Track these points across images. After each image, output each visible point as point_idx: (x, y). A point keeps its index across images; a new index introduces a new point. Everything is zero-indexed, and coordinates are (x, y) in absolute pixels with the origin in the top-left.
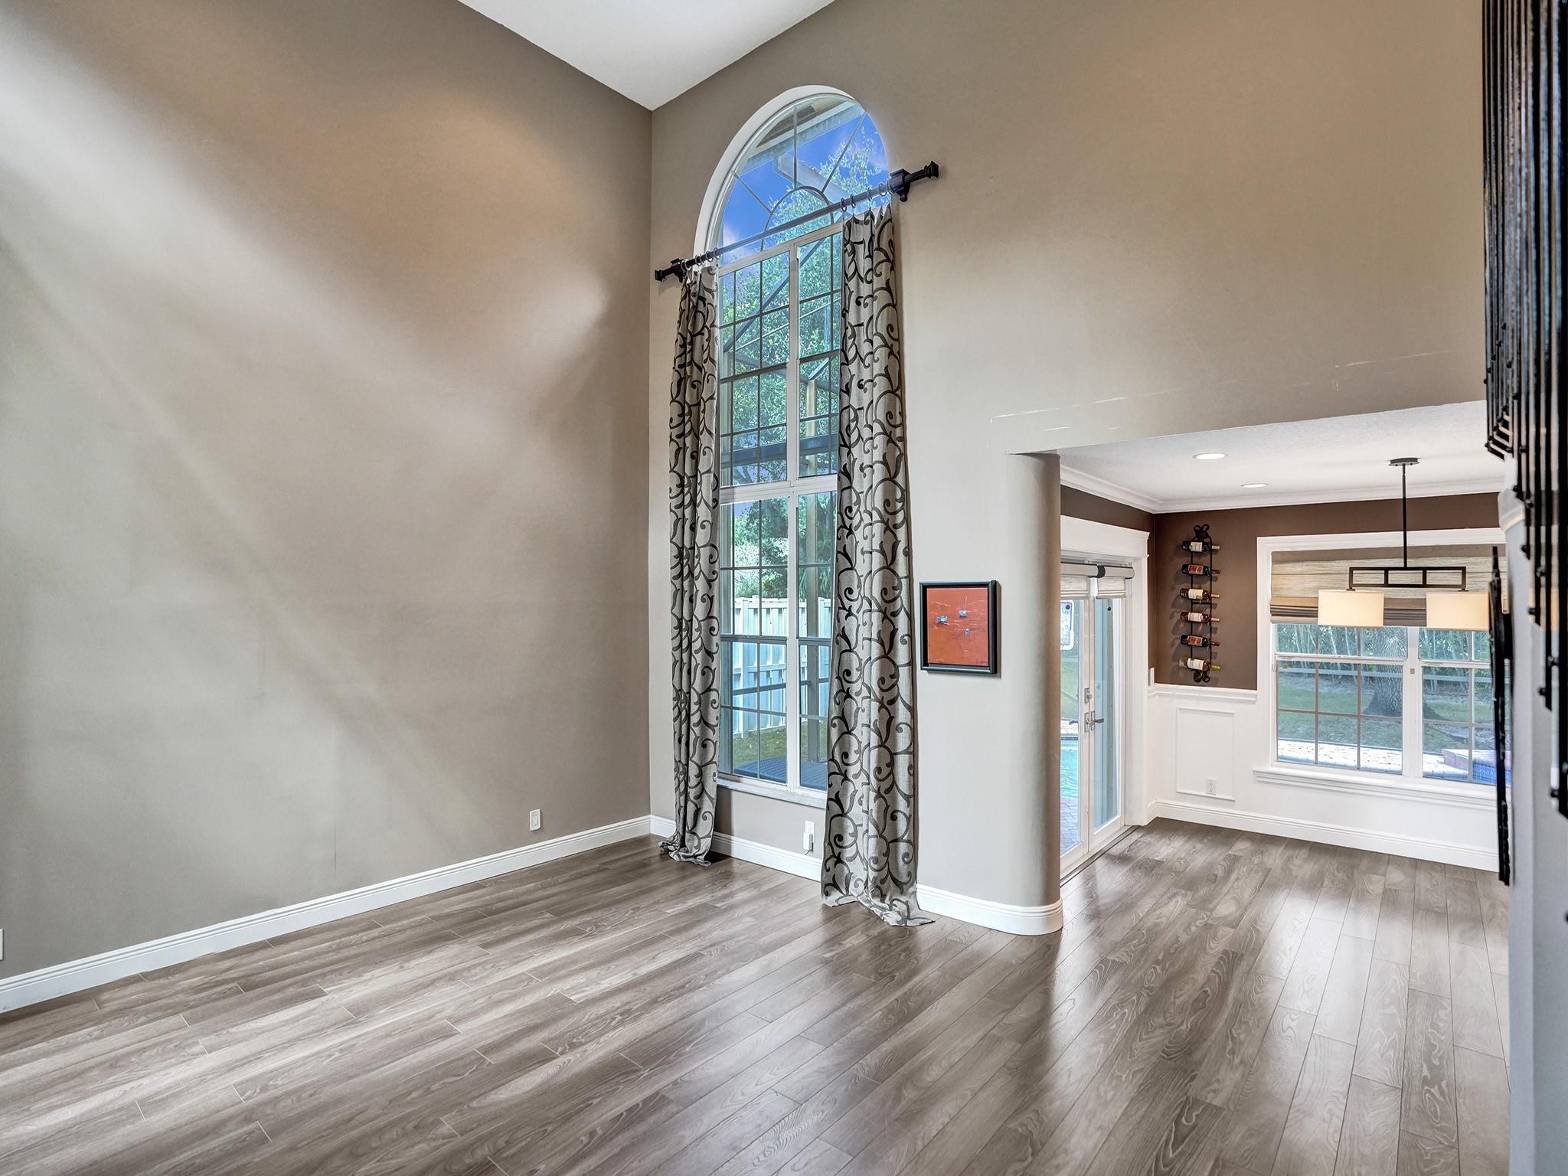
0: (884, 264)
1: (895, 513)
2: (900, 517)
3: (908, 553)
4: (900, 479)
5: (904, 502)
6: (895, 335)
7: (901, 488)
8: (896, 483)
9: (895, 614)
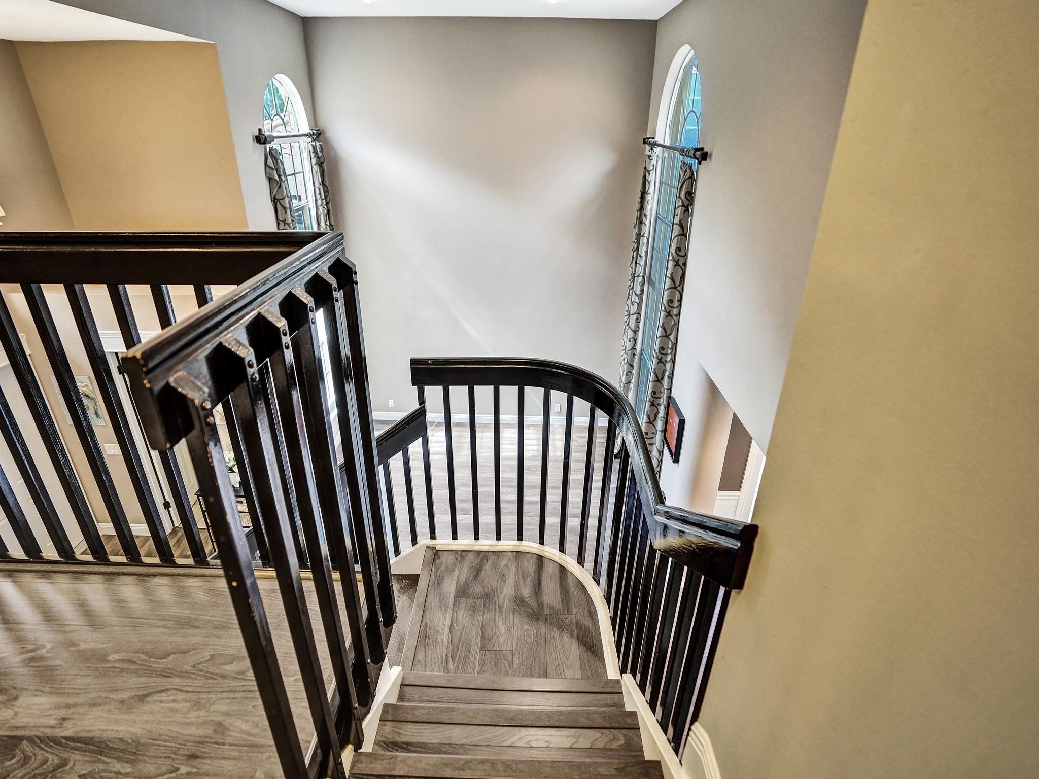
0: (680, 208)
1: (666, 354)
2: (669, 358)
3: (671, 377)
4: (672, 337)
5: (672, 350)
6: (682, 253)
7: (672, 342)
8: (669, 339)
9: (659, 405)
